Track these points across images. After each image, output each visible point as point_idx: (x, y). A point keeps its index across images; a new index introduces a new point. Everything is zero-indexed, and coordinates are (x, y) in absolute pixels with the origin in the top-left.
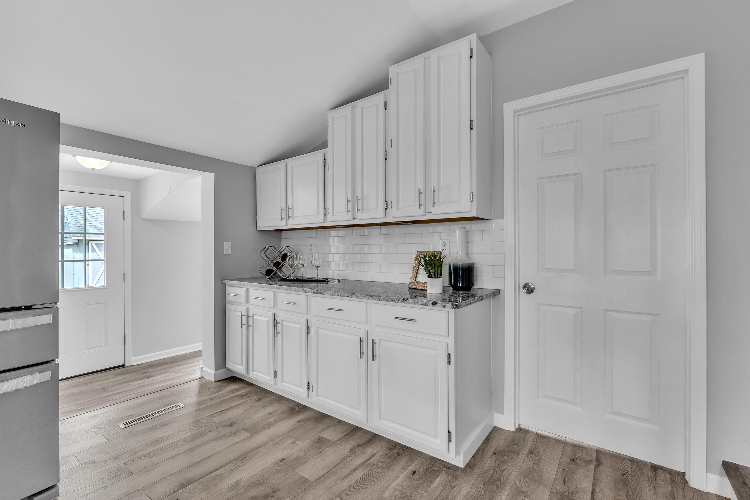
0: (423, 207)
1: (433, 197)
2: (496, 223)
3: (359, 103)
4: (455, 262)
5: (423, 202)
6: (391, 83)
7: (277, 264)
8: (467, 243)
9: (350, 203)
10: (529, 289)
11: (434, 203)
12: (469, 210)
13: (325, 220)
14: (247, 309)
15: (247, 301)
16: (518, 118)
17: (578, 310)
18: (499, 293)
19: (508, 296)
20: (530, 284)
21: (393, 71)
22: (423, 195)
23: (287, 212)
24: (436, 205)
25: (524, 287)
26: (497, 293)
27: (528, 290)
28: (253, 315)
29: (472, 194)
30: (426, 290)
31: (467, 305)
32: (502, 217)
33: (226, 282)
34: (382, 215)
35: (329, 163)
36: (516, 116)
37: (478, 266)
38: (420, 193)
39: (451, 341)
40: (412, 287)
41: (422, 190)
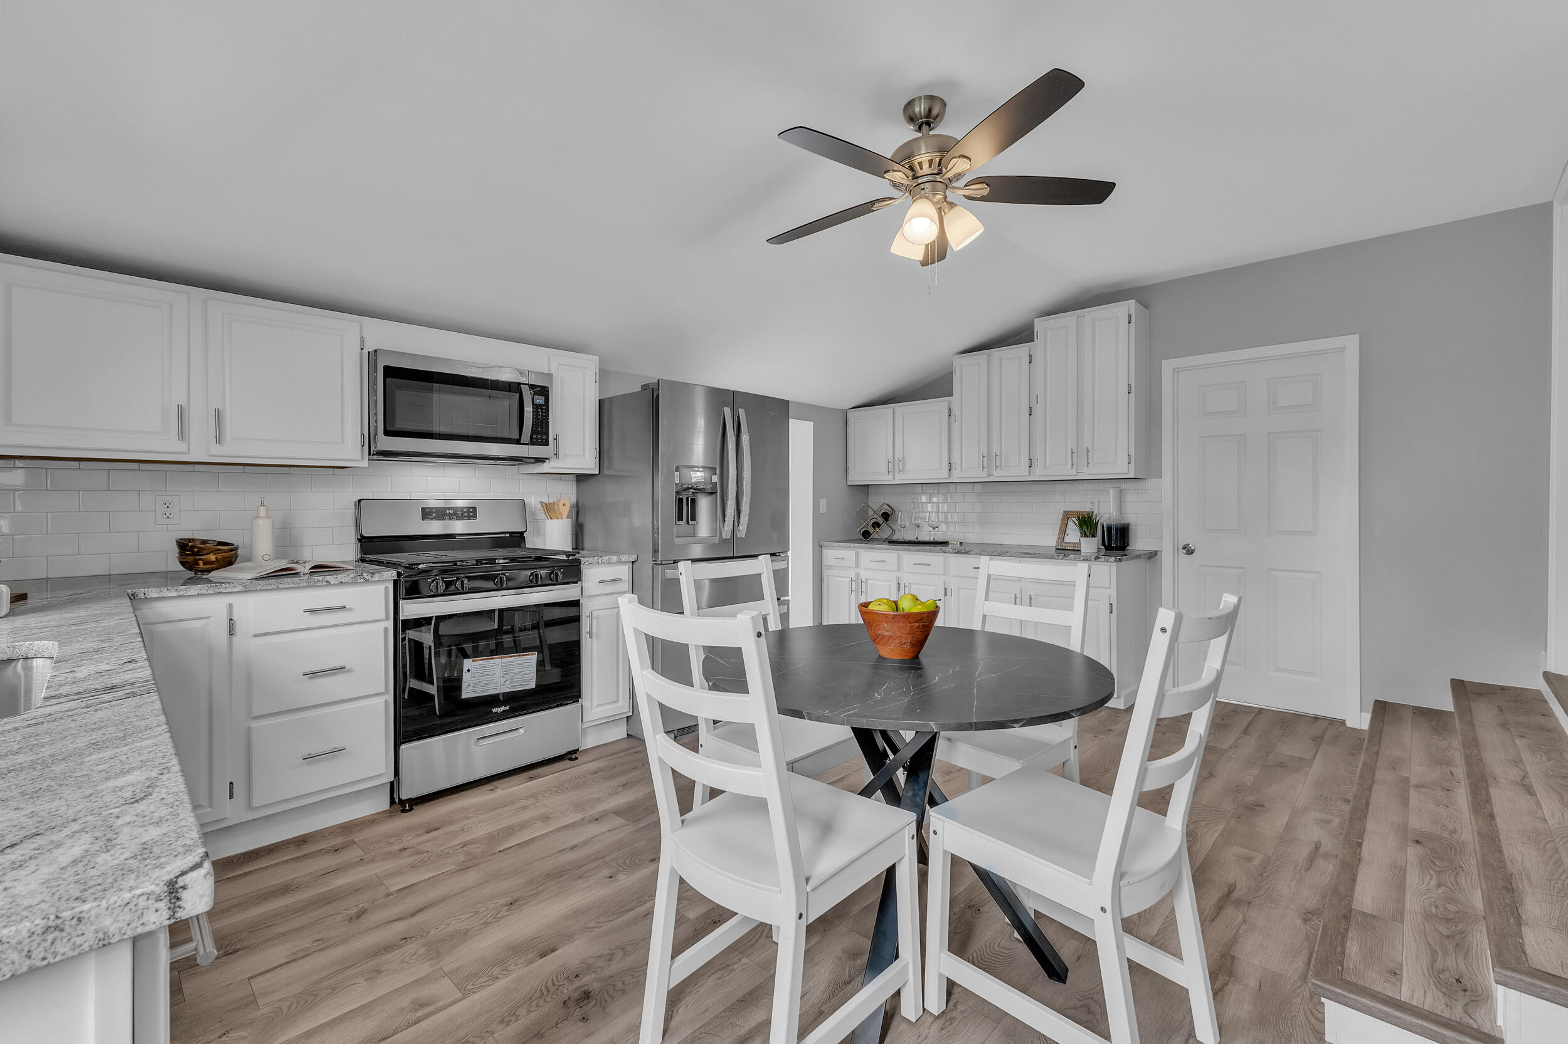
0: (1075, 466)
1: (1088, 458)
2: (1152, 483)
3: (997, 353)
4: (1109, 522)
5: (1075, 462)
6: (1037, 336)
7: (876, 525)
8: (1121, 503)
9: (985, 459)
10: (1190, 552)
11: (1088, 463)
12: (1126, 471)
13: (949, 476)
14: (857, 575)
15: (857, 565)
16: (1178, 374)
17: (1242, 570)
18: (1156, 554)
19: (1166, 558)
20: (1190, 546)
21: (1040, 325)
22: (1075, 455)
23: (895, 464)
24: (1090, 465)
25: (1184, 548)
26: (1152, 555)
27: (1188, 550)
28: (866, 579)
29: (1129, 456)
30: (1080, 550)
31: (1128, 560)
32: (1159, 475)
33: (823, 543)
34: (1026, 473)
35: (955, 412)
36: (1176, 373)
37: (1133, 527)
38: (1072, 453)
39: (1113, 592)
40: (1059, 547)
41: (1074, 450)
